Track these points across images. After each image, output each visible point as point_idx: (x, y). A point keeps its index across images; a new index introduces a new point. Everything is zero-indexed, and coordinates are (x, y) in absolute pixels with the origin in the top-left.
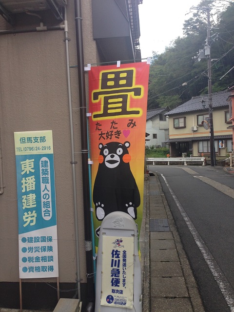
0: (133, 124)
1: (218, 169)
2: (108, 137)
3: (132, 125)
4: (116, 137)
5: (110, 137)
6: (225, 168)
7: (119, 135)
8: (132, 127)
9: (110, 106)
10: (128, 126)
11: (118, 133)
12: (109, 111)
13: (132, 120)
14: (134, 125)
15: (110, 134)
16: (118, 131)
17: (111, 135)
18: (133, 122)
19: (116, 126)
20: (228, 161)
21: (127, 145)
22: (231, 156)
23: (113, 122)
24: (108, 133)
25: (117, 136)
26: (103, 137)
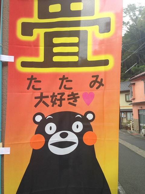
0: (98, 82)
1: (124, 131)
2: (54, 103)
3: (97, 85)
4: (70, 103)
5: (58, 103)
6: (128, 131)
7: (76, 101)
8: (97, 88)
9: (56, 50)
10: (91, 87)
11: (74, 97)
12: (56, 59)
13: (97, 76)
14: (101, 84)
15: (58, 97)
16: (73, 94)
17: (61, 100)
18: (99, 80)
19: (68, 85)
20: (129, 126)
21: (90, 117)
22: (131, 123)
23: (64, 78)
24: (53, 96)
25: (71, 101)
26: (44, 103)
